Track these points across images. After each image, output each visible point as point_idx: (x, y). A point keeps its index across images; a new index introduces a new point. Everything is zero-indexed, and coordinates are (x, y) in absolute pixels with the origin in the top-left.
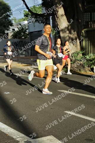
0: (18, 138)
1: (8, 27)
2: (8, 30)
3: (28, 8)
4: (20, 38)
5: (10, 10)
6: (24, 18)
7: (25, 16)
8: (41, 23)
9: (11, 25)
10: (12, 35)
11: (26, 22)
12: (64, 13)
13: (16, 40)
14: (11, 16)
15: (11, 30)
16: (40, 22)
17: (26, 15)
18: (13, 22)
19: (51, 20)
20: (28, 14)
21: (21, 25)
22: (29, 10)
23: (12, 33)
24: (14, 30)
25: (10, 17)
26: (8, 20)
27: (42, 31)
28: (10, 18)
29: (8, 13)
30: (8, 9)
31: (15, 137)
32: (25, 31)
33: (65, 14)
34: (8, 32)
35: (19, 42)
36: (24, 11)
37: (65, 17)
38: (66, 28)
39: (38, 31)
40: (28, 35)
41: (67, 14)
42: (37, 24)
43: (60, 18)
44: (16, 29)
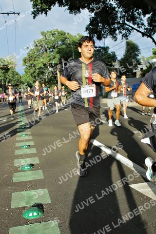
1: (136, 66)
2: (136, 69)
5: (139, 49)
6: (152, 56)
7: (154, 53)
9: (140, 64)
10: (141, 74)
11: (155, 60)
14: (140, 55)
15: (139, 69)
18: (142, 61)
21: (149, 63)
23: (140, 72)
24: (142, 69)
25: (138, 56)
26: (136, 60)
28: (138, 57)
29: (136, 53)
30: (137, 48)
34: (136, 71)
36: (153, 49)
44: (145, 68)
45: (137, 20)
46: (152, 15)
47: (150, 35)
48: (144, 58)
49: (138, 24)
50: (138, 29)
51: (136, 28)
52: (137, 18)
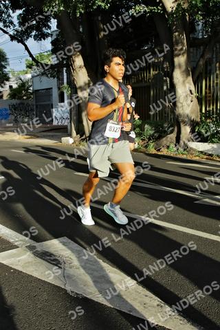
0: (17, 241)
1: (3, 82)
2: (2, 87)
3: (31, 55)
4: (21, 98)
5: (6, 59)
6: (26, 69)
7: (28, 67)
8: (51, 77)
9: (8, 79)
10: (9, 94)
11: (29, 76)
12: (83, 64)
13: (15, 101)
14: (8, 67)
15: (7, 86)
16: (49, 75)
17: (30, 66)
18: (11, 76)
19: (65, 74)
20: (32, 65)
21: (21, 79)
22: (33, 59)
23: (9, 92)
24: (11, 87)
25: (6, 68)
26: (3, 73)
27: (52, 88)
28: (5, 70)
29: (3, 63)
30: (3, 57)
31: (11, 241)
32: (28, 89)
33: (85, 66)
34: (3, 89)
35: (19, 104)
36: (27, 60)
37: (84, 70)
38: (86, 84)
39: (47, 89)
40: (31, 94)
41: (87, 65)
42: (44, 78)
43: (77, 70)
44: (15, 86)
45: (3, 15)
46: (24, 11)
47: (22, 39)
48: (13, 72)
49: (5, 22)
50: (5, 29)
51: (2, 28)
52: (3, 12)
